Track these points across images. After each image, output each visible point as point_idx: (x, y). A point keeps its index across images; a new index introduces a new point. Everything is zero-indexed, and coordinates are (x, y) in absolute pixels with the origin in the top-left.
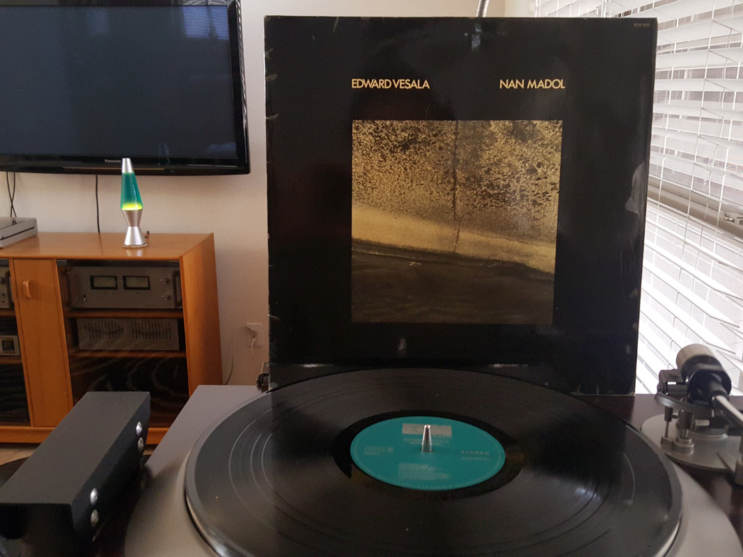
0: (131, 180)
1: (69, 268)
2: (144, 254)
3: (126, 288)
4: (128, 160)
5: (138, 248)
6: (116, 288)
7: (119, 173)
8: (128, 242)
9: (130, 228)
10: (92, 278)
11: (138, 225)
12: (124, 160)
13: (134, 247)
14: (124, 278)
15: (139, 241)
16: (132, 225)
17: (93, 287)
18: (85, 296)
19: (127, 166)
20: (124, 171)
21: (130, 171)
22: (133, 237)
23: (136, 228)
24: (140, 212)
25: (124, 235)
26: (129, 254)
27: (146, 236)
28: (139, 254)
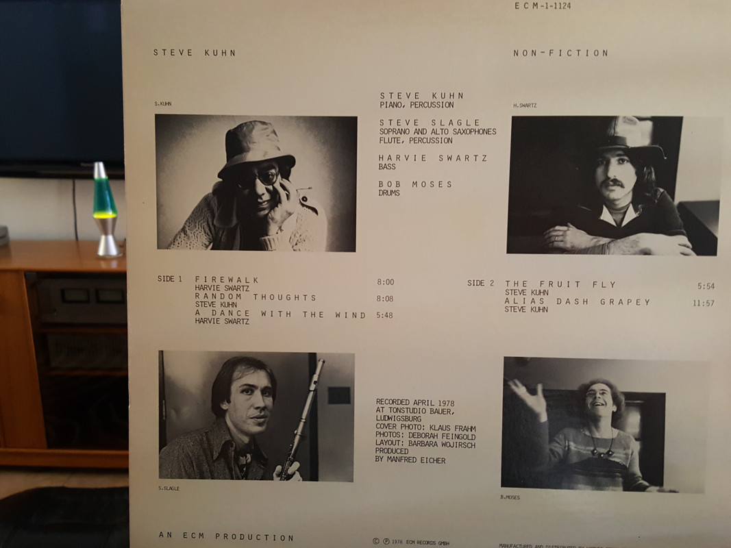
0: (105, 186)
1: (38, 280)
2: (119, 265)
3: (98, 301)
4: (101, 164)
5: (111, 259)
6: (88, 302)
7: (91, 177)
8: (101, 252)
9: (103, 237)
10: (63, 292)
11: (113, 234)
12: (96, 164)
13: (107, 257)
14: (97, 291)
15: (114, 251)
16: (106, 234)
17: (64, 300)
18: (55, 311)
19: (100, 171)
20: (96, 176)
21: (104, 176)
22: (107, 246)
23: (110, 238)
24: (114, 220)
25: (97, 244)
26: (103, 266)
27: (122, 246)
28: (114, 266)
